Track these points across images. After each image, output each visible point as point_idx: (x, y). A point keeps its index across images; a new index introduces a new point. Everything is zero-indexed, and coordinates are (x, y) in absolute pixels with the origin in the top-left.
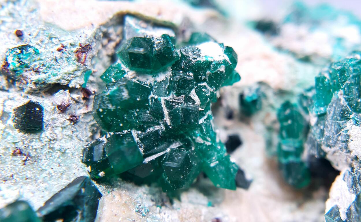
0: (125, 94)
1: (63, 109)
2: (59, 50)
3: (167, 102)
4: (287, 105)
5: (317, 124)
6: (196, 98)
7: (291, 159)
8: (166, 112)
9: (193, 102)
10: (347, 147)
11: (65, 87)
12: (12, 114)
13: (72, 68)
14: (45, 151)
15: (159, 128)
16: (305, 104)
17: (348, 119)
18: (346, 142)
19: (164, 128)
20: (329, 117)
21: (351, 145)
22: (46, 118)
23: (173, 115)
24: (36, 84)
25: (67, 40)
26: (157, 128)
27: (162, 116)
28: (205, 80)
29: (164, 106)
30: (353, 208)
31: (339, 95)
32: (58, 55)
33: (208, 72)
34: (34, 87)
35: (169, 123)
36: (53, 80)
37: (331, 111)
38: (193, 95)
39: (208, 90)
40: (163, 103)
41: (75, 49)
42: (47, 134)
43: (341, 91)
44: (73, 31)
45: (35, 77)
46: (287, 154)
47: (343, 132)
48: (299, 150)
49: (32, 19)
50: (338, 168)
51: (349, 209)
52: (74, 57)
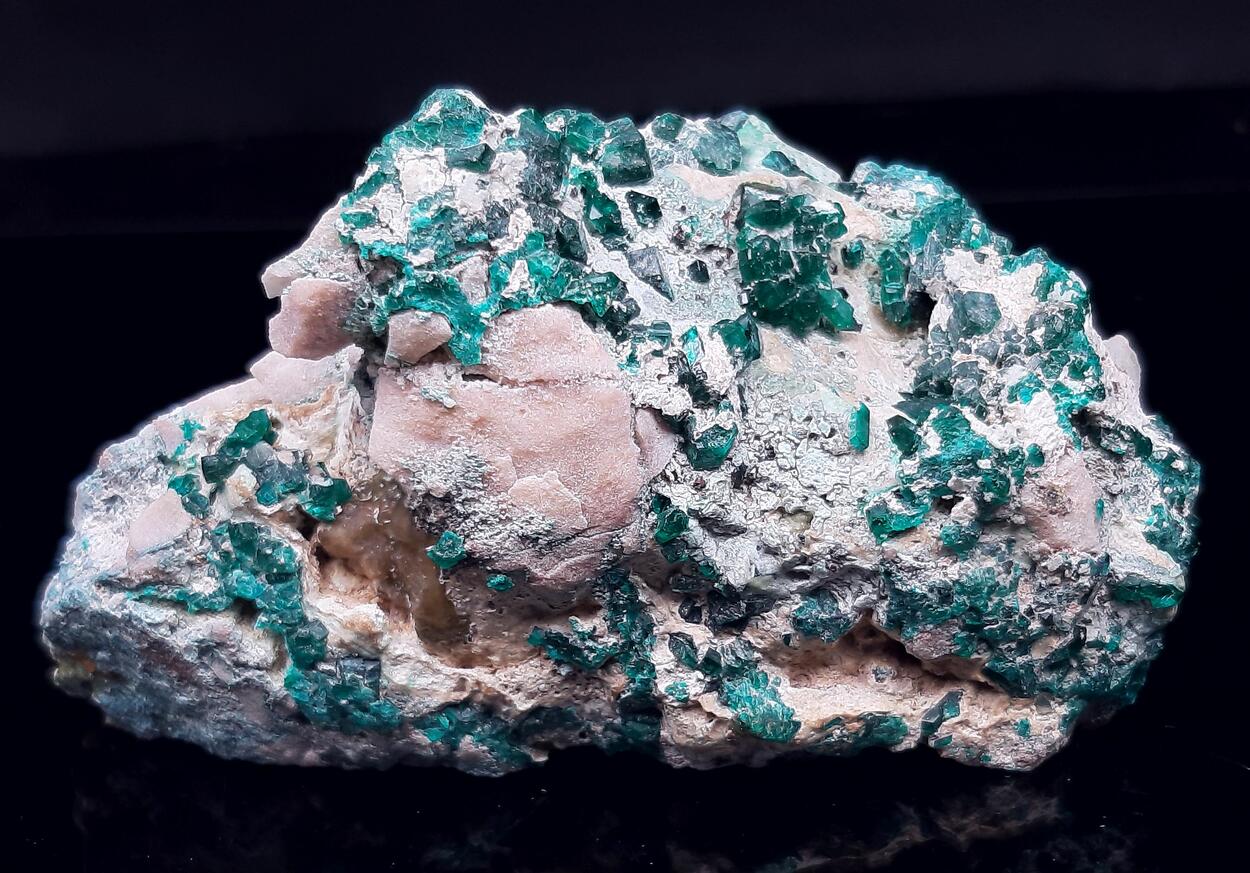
0: (768, 246)
1: (719, 264)
2: (711, 218)
3: (794, 252)
4: (886, 253)
5: (916, 263)
6: (818, 248)
7: (895, 300)
8: (795, 261)
9: (815, 250)
10: (943, 274)
11: (717, 247)
12: (687, 271)
13: (722, 231)
14: (714, 297)
15: (788, 276)
16: (903, 250)
17: (941, 252)
18: (943, 270)
19: (793, 276)
20: (926, 254)
21: (946, 273)
22: (709, 272)
23: (803, 262)
24: (700, 245)
25: (715, 209)
26: (787, 276)
27: (792, 265)
28: (821, 233)
29: (793, 257)
30: (952, 317)
31: (933, 234)
32: (710, 221)
33: (825, 225)
34: (698, 248)
35: (798, 271)
36: (710, 242)
37: (927, 248)
38: (815, 245)
39: (826, 240)
40: (791, 254)
41: (721, 216)
42: (712, 283)
43: (934, 231)
44: (717, 202)
45: (700, 240)
46: (891, 296)
47: (939, 263)
48: (902, 291)
49: (686, 197)
50: (934, 299)
51: (949, 320)
52: (721, 222)
